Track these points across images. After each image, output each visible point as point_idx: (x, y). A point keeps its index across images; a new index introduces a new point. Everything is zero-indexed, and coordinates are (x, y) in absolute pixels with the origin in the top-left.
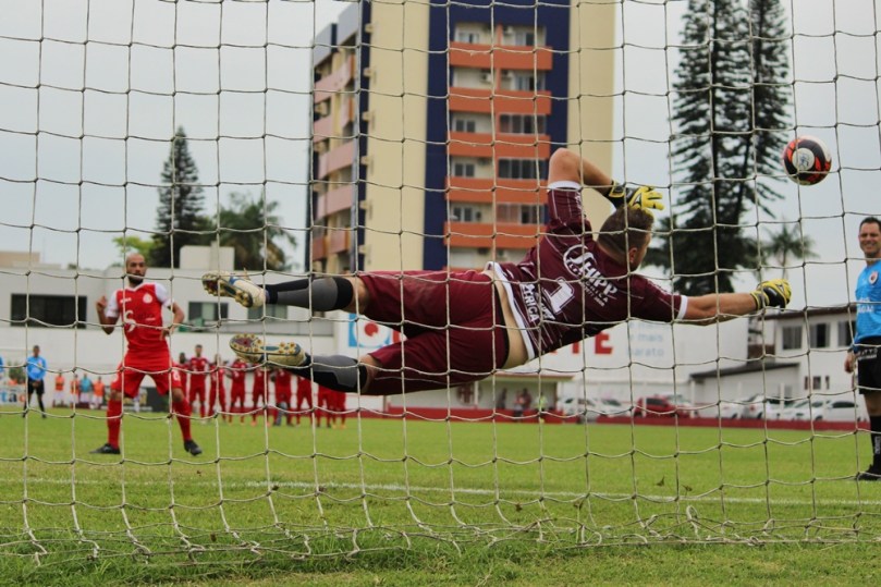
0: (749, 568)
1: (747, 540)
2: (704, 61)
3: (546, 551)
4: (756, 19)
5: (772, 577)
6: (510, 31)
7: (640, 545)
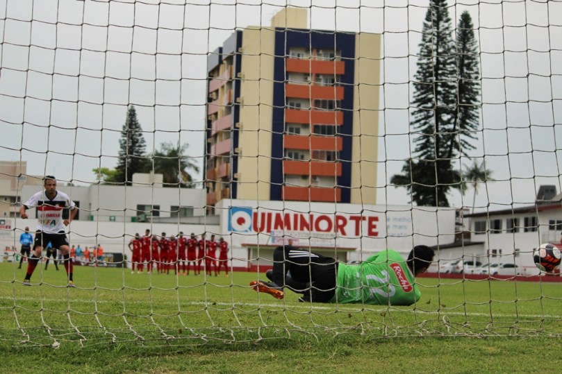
0: (480, 350)
1: (477, 335)
2: (431, 70)
3: (366, 340)
4: (461, 46)
5: (493, 355)
6: (321, 52)
7: (418, 337)
